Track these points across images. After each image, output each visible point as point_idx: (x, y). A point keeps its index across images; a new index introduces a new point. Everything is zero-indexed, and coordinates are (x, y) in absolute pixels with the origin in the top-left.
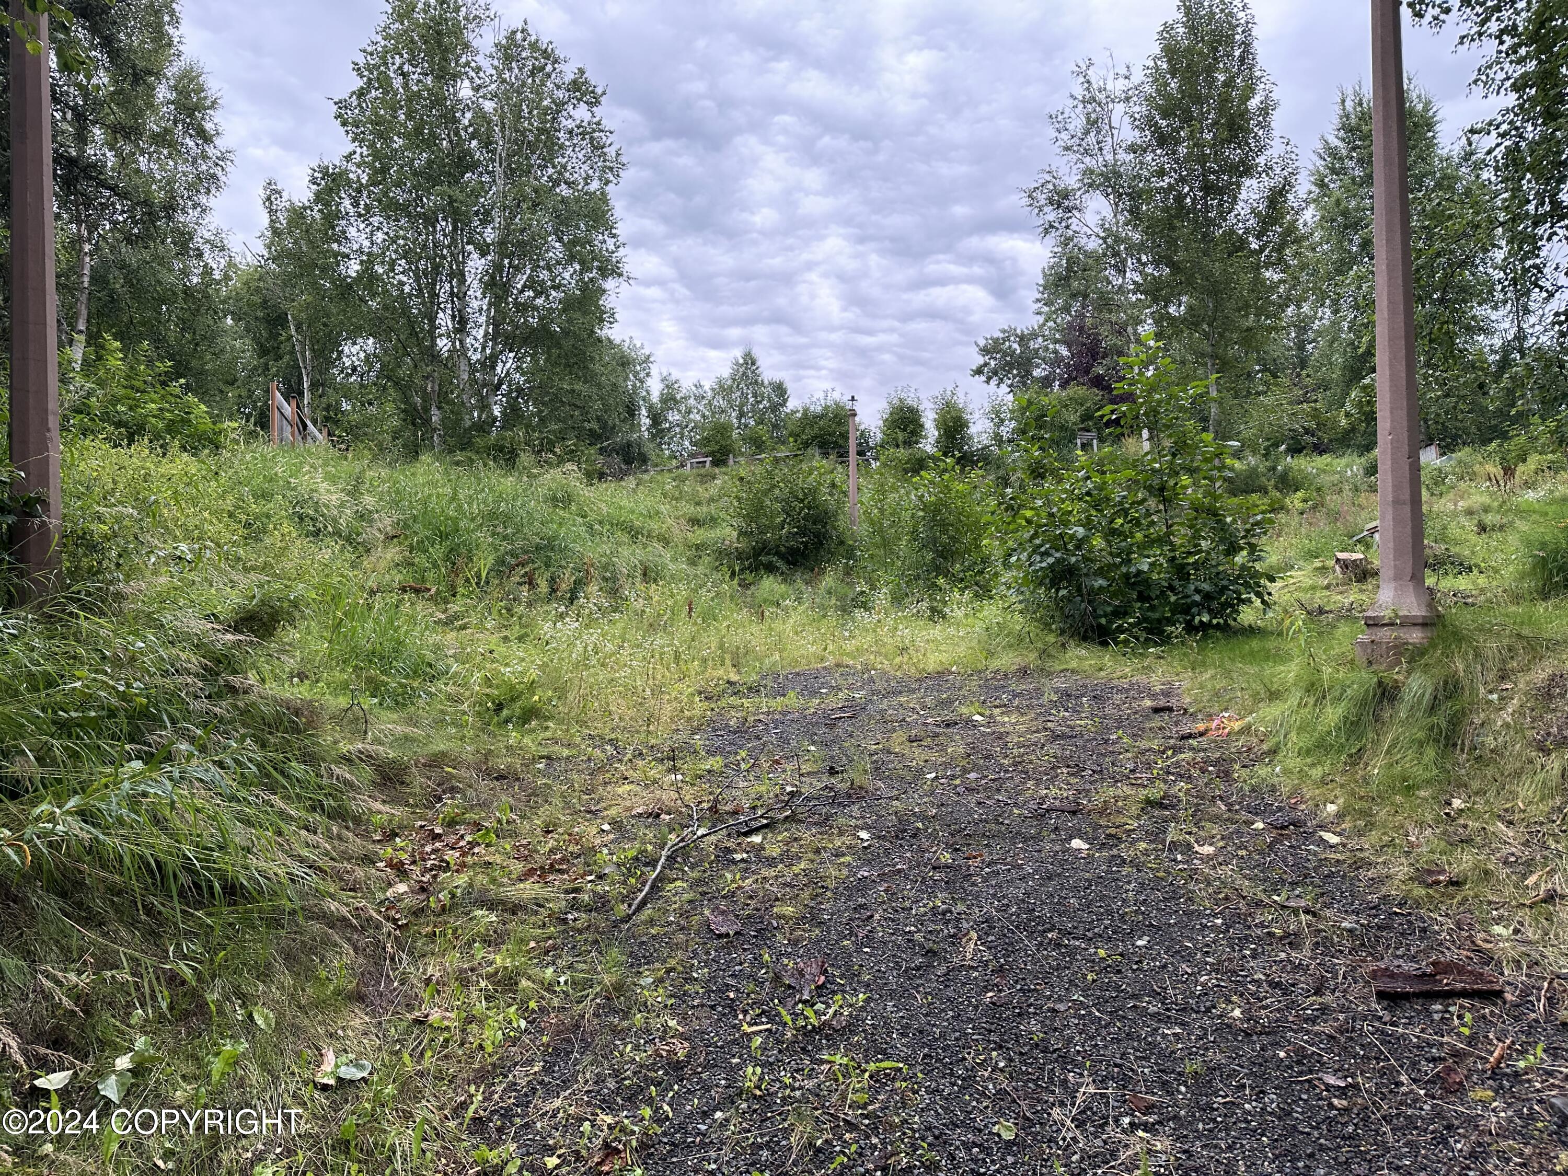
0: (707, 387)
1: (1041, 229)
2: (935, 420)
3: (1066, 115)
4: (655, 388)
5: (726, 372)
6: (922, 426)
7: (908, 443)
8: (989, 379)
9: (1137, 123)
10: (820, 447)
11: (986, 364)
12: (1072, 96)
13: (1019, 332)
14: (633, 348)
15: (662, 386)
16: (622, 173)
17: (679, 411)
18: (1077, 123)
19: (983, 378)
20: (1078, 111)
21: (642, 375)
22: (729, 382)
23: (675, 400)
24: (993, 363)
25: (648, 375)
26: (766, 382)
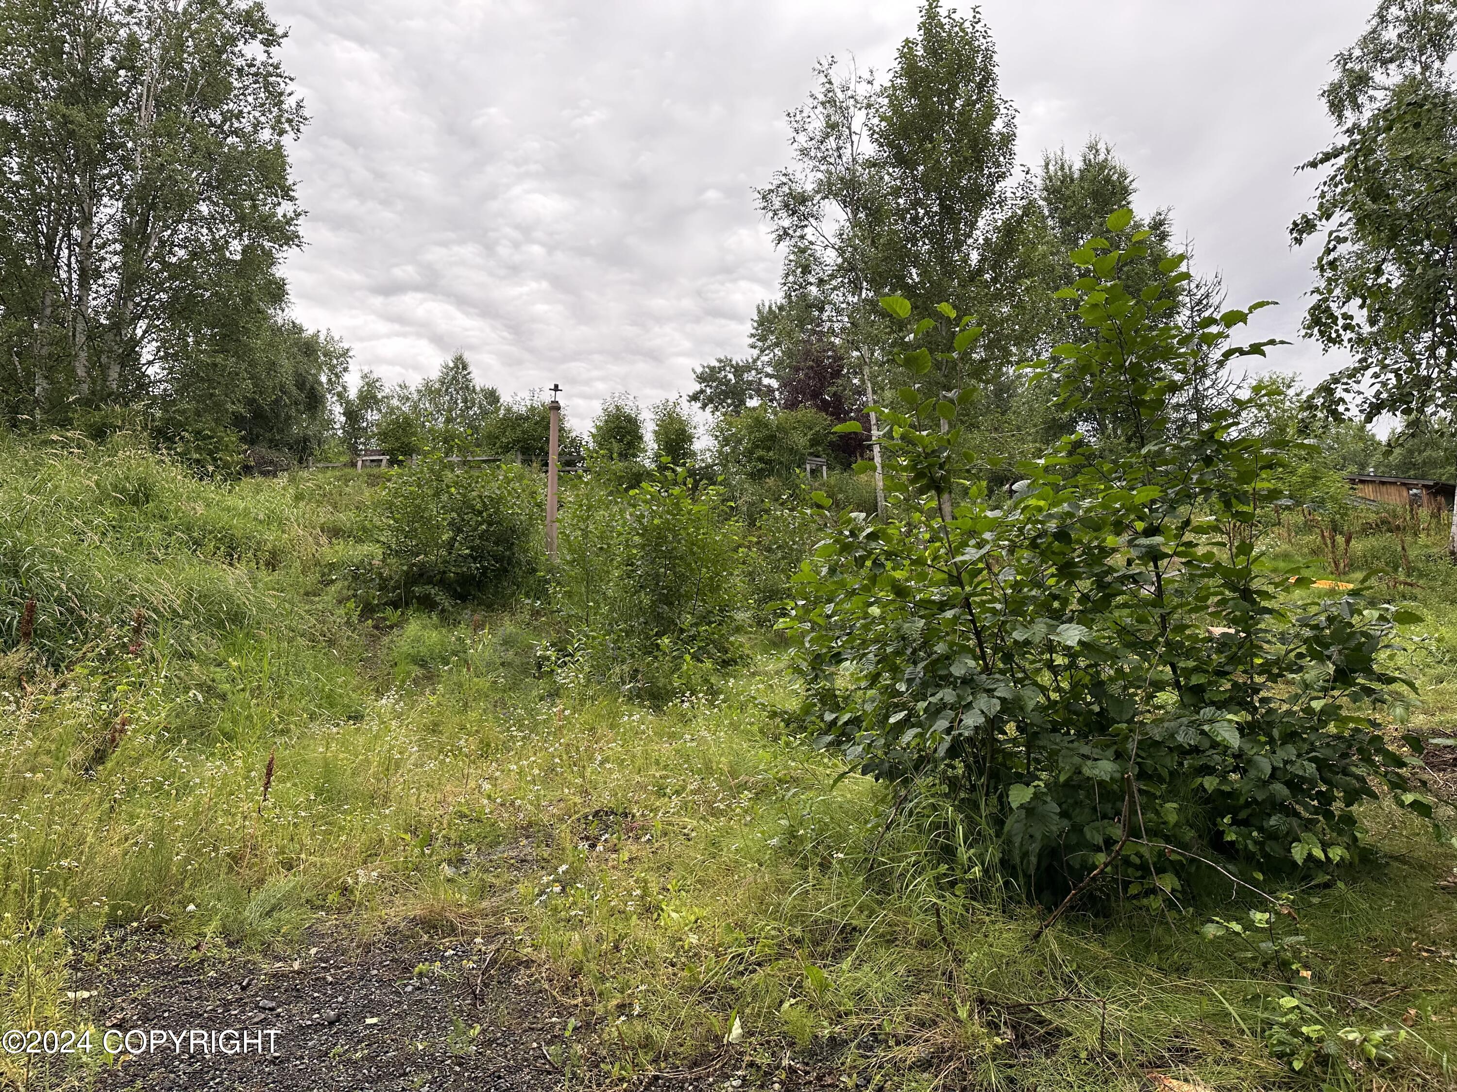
0: (413, 389)
1: (774, 236)
2: (655, 432)
3: (805, 114)
4: (353, 383)
5: (435, 374)
6: (641, 438)
7: (624, 456)
8: (704, 407)
9: (876, 136)
10: (523, 454)
11: (702, 391)
12: (812, 96)
13: (734, 362)
14: (330, 339)
15: (361, 383)
16: (302, 127)
17: (380, 411)
18: (817, 124)
19: (699, 405)
20: (817, 111)
21: (339, 369)
22: (437, 386)
23: (374, 397)
24: (708, 391)
25: (346, 370)
26: (478, 389)
